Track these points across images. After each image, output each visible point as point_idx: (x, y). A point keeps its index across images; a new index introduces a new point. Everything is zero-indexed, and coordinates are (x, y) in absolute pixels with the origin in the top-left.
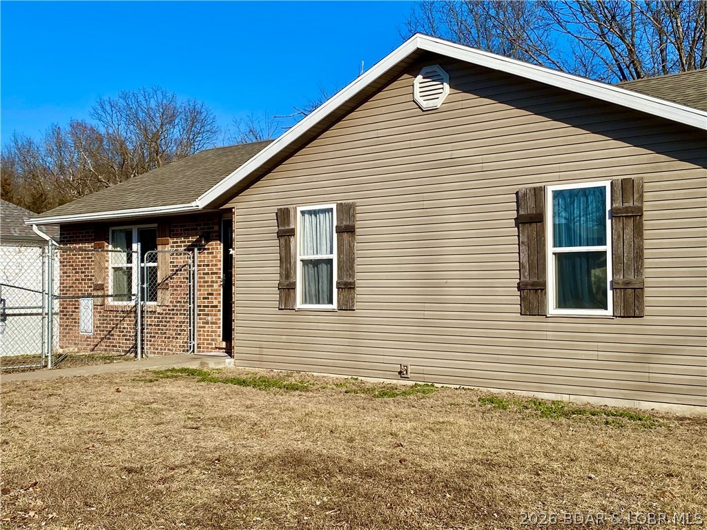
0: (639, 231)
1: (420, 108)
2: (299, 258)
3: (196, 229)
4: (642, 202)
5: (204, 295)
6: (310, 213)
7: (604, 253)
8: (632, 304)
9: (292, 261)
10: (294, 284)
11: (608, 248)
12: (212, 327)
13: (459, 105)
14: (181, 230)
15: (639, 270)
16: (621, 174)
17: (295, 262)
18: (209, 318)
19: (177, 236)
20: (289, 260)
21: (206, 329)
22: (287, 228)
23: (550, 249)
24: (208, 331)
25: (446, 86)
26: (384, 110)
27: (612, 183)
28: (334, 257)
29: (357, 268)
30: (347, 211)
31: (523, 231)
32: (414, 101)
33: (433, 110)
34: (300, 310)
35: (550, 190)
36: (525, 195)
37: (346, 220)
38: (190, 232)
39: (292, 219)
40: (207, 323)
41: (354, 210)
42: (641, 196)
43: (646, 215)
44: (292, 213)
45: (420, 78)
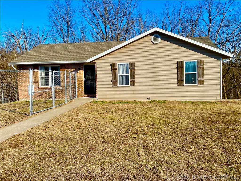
0: (203, 69)
1: (153, 43)
2: (118, 74)
3: (75, 67)
4: (204, 64)
5: (78, 83)
6: (120, 64)
7: (196, 74)
8: (201, 83)
9: (116, 75)
10: (117, 80)
11: (197, 73)
12: (81, 91)
13: (163, 43)
14: (69, 67)
15: (203, 77)
16: (200, 59)
17: (117, 76)
18: (80, 89)
19: (67, 68)
20: (115, 75)
21: (79, 92)
22: (114, 68)
23: (185, 73)
24: (80, 92)
25: (160, 39)
26: (143, 43)
27: (198, 61)
28: (129, 74)
29: (135, 77)
30: (133, 64)
31: (179, 69)
32: (151, 41)
33: (157, 44)
34: (119, 86)
35: (185, 62)
36: (179, 62)
37: (132, 66)
38: (72, 68)
39: (116, 66)
40: (80, 90)
41: (135, 64)
42: (203, 63)
43: (204, 67)
44: (116, 64)
45: (153, 37)
